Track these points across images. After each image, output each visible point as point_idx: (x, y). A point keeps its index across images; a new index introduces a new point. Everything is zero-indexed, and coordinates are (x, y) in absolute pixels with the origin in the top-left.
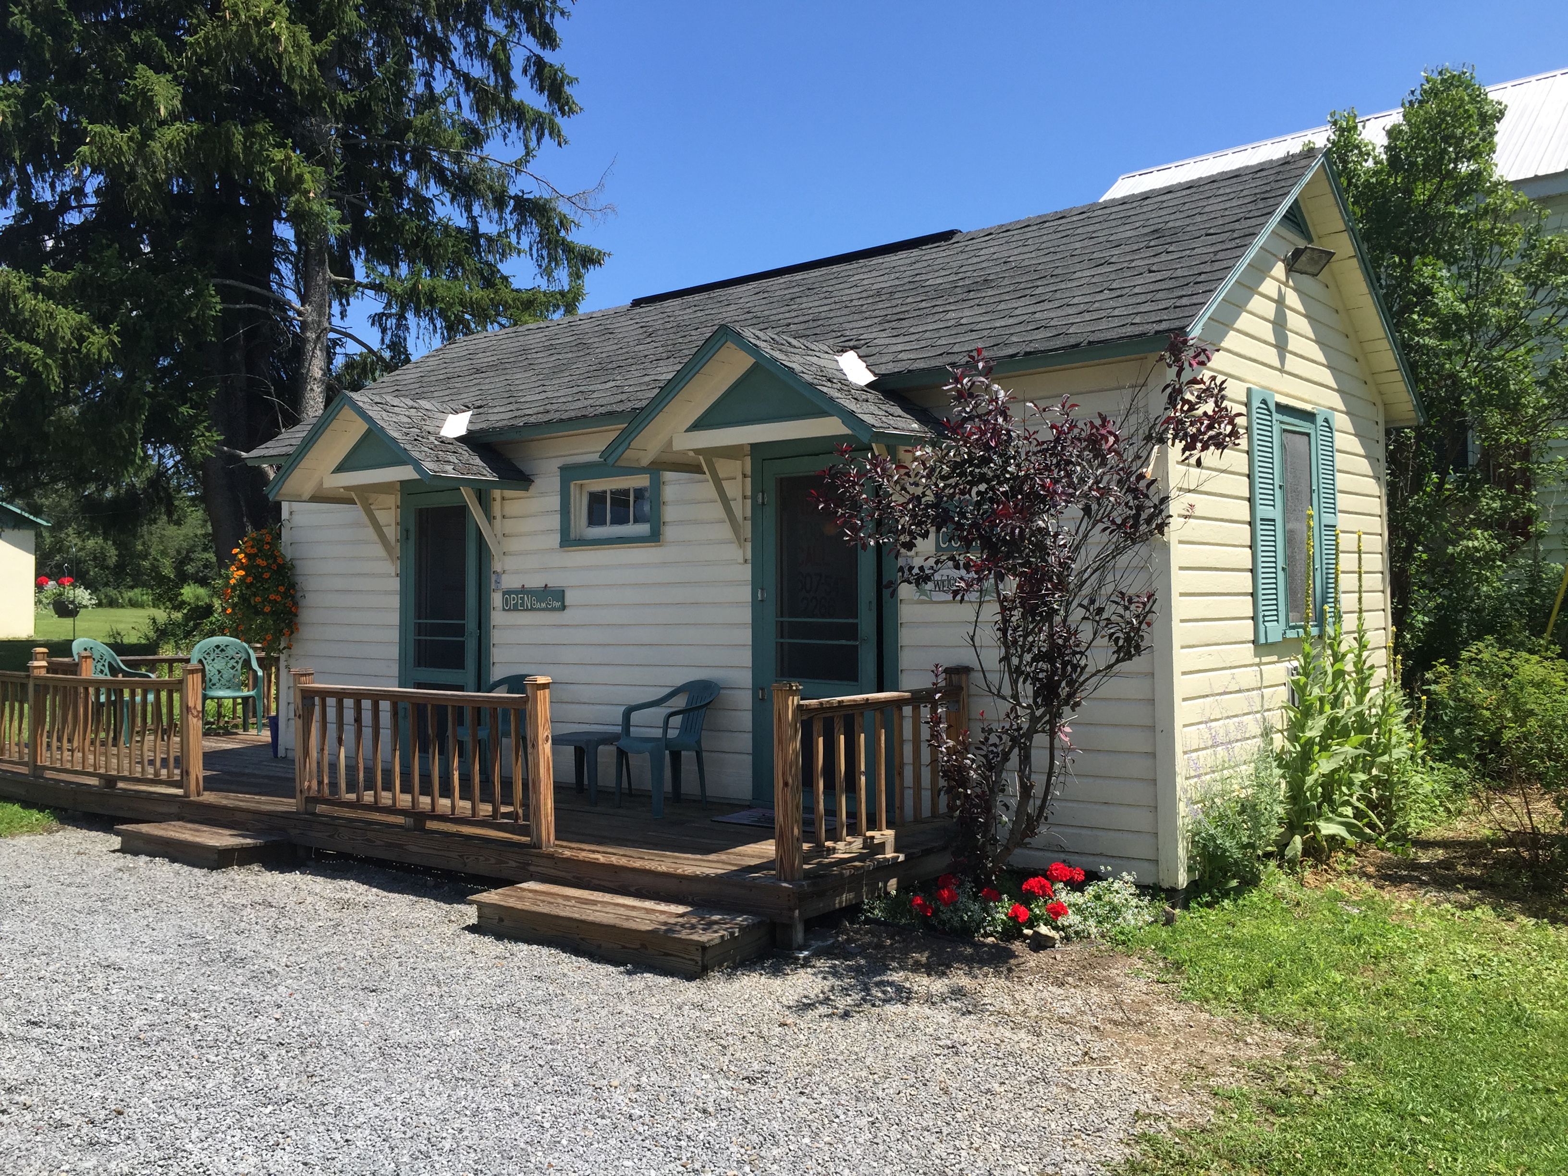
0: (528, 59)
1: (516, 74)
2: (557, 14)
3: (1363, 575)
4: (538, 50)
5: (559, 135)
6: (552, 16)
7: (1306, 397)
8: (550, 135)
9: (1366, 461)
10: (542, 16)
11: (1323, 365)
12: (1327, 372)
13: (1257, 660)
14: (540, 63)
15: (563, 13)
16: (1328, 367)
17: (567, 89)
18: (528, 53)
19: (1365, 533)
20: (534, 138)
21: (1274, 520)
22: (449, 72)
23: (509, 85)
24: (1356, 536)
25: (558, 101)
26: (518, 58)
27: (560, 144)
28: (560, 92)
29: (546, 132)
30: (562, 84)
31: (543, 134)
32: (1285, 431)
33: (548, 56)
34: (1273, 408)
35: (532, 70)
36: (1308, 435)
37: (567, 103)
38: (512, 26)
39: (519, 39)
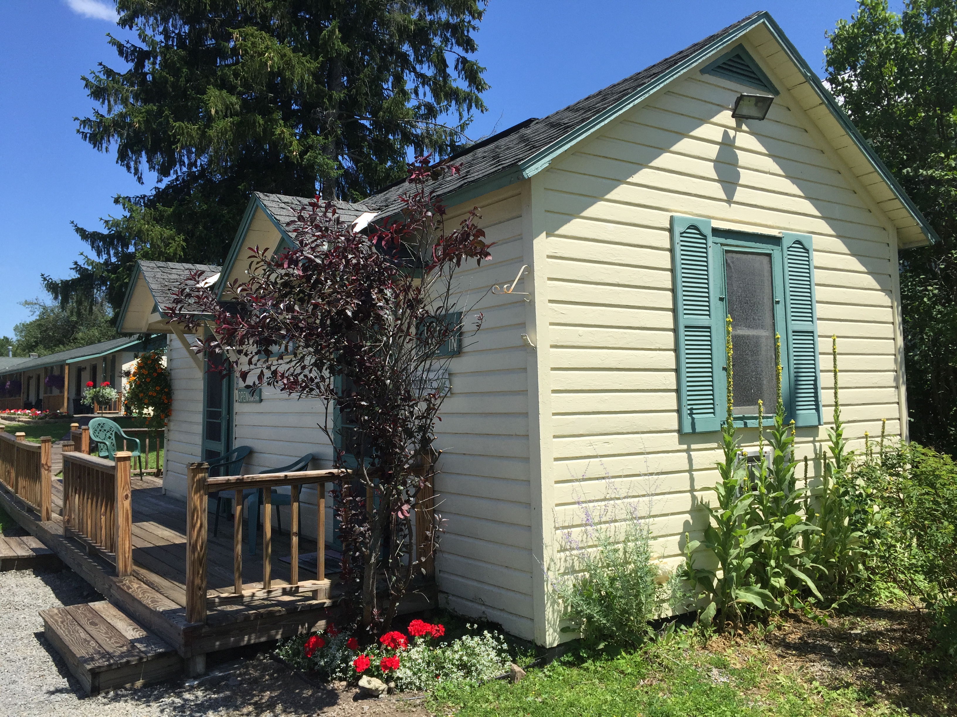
0: (458, 60)
1: (450, 70)
2: (471, 30)
3: (838, 374)
4: (463, 54)
5: (482, 106)
6: (468, 31)
7: (769, 223)
8: (476, 106)
9: (870, 277)
10: (463, 32)
11: (800, 197)
12: (807, 202)
13: (685, 447)
14: (464, 61)
15: (474, 28)
16: (806, 198)
17: (481, 76)
18: (457, 56)
19: (838, 337)
20: (466, 109)
21: (709, 328)
22: (413, 74)
23: (446, 77)
24: (831, 340)
25: (475, 83)
26: (450, 59)
27: (482, 111)
28: (476, 78)
29: (473, 105)
30: (476, 73)
31: (471, 106)
32: (727, 252)
33: (470, 57)
34: (708, 232)
35: (460, 66)
36: (769, 255)
37: (480, 83)
38: (446, 40)
39: (451, 48)
